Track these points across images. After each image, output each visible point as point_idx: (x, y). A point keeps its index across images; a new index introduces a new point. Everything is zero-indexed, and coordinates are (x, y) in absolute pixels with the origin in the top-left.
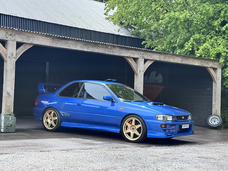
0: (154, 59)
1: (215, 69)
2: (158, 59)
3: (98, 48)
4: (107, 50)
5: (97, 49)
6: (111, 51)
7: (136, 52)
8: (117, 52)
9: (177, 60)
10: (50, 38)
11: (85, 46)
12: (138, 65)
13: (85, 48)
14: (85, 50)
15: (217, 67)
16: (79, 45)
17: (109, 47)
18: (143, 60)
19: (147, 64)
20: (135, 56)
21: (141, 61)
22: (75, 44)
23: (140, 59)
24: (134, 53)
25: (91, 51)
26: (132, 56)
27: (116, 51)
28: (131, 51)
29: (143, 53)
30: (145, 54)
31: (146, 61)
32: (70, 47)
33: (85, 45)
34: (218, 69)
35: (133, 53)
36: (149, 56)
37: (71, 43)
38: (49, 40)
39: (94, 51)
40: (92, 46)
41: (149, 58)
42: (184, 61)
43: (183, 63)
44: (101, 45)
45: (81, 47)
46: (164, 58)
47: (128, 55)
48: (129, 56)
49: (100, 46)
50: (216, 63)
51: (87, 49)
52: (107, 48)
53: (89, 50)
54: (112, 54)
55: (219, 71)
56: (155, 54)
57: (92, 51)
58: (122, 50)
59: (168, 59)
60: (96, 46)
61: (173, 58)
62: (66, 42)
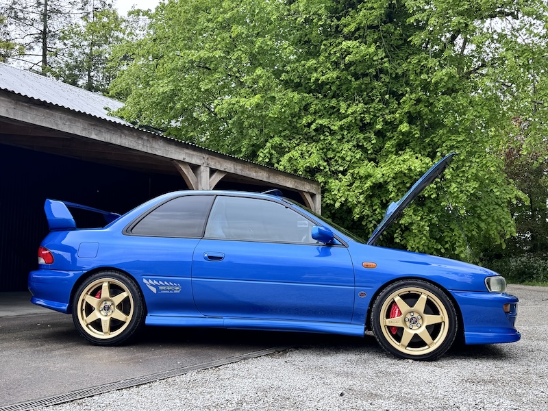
0: (227, 170)
1: (313, 196)
2: (232, 171)
3: (121, 136)
4: (140, 142)
5: (119, 138)
6: (149, 145)
7: (195, 153)
8: (160, 149)
9: (261, 174)
10: (7, 99)
11: (93, 127)
12: (199, 179)
13: (93, 133)
14: (94, 137)
15: (314, 192)
16: (79, 124)
17: (145, 138)
18: (208, 169)
19: (214, 179)
20: (195, 161)
21: (205, 172)
22: (69, 119)
23: (202, 168)
24: (192, 155)
25: (106, 140)
26: (187, 160)
27: (158, 147)
28: (187, 151)
29: (207, 156)
30: (211, 158)
31: (212, 171)
32: (57, 125)
33: (92, 125)
34: (317, 196)
35: (189, 154)
36: (217, 163)
37: (61, 118)
38: (6, 103)
39: (113, 142)
40: (109, 131)
41: (218, 167)
42: (271, 178)
43: (270, 181)
44: (128, 130)
45: (84, 129)
46: (242, 170)
47: (180, 158)
48: (182, 160)
49: (126, 132)
50: (314, 186)
51: (96, 135)
52: (140, 138)
53: (103, 139)
54: (150, 152)
55: (319, 198)
56: (228, 161)
57: (109, 141)
58: (171, 146)
59: (248, 172)
60: (117, 131)
61: (256, 172)
62: (47, 113)
